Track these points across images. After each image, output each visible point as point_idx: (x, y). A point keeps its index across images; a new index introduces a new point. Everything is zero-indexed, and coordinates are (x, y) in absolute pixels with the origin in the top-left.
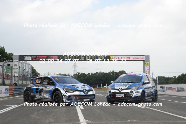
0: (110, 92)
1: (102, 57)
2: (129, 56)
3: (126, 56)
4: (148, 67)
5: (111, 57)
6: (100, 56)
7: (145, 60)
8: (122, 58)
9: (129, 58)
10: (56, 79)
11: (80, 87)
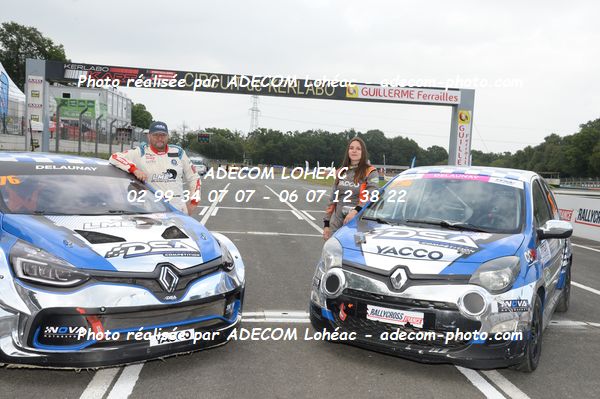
2: (410, 89)
5: (351, 88)
7: (458, 102)
9: (409, 94)
10: (7, 181)
11: (138, 248)
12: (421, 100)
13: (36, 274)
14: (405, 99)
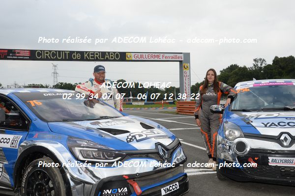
0: (241, 146)
1: (112, 54)
2: (158, 54)
3: (154, 54)
4: (187, 71)
5: (128, 55)
6: (109, 53)
7: (183, 60)
8: (147, 57)
9: (158, 56)
10: (35, 104)
11: (140, 135)
12: (164, 59)
13: (92, 157)
14: (156, 59)
